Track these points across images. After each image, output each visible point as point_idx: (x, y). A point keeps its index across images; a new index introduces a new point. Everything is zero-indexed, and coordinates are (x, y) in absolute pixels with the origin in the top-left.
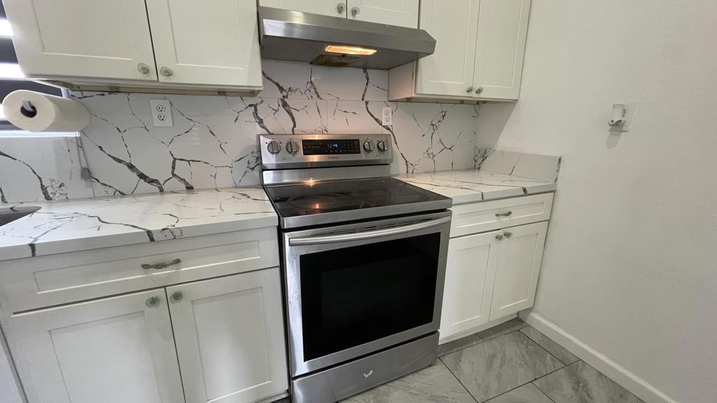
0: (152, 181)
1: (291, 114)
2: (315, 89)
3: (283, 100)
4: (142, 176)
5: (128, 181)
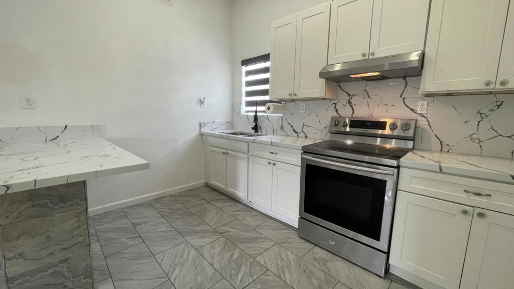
0: (296, 132)
1: (352, 107)
2: (368, 93)
3: (349, 100)
4: (294, 130)
5: (290, 131)
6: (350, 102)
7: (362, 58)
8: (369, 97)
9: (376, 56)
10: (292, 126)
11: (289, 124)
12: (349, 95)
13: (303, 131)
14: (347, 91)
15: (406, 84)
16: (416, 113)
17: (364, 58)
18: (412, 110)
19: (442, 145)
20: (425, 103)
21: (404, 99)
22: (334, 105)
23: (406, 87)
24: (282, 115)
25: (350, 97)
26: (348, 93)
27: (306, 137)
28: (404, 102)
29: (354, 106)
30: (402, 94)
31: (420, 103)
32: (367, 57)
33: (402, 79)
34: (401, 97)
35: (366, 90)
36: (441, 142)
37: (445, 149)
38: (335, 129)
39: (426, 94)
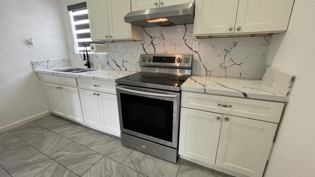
0: (119, 67)
2: (163, 36)
3: (151, 42)
4: (117, 65)
5: (114, 66)
6: (152, 43)
7: (155, 7)
8: (164, 39)
9: (164, 6)
10: (115, 62)
11: (113, 60)
12: (151, 37)
13: (123, 65)
14: (150, 35)
15: (186, 29)
16: (192, 50)
17: (157, 7)
18: (190, 48)
19: (206, 71)
20: (197, 43)
21: (185, 40)
22: (142, 45)
23: (186, 31)
24: (107, 53)
25: (152, 39)
26: (150, 36)
27: (126, 70)
28: (185, 43)
29: (155, 46)
30: (184, 37)
31: (195, 43)
32: (158, 6)
33: (184, 25)
34: (183, 39)
35: (162, 34)
36: (206, 69)
37: (208, 74)
38: (144, 64)
39: (198, 37)
